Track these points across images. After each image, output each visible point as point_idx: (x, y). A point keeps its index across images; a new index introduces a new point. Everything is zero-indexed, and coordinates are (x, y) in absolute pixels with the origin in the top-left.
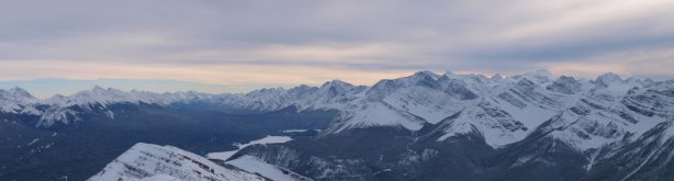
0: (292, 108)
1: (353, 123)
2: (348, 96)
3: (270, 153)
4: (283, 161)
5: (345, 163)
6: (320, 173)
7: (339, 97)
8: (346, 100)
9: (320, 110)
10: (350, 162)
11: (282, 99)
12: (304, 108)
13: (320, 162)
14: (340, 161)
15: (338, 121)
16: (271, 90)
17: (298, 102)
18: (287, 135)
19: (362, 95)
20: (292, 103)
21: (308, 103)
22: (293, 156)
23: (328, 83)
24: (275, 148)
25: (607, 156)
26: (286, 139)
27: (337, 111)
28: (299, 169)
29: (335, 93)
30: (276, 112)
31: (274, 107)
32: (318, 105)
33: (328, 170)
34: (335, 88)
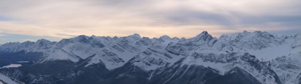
0: (23, 52)
1: (48, 59)
2: (48, 46)
3: (10, 73)
4: (16, 76)
5: (43, 77)
6: (32, 80)
7: (44, 47)
8: (47, 48)
9: (35, 52)
10: (45, 76)
11: (19, 47)
12: (28, 51)
13: (32, 76)
14: (41, 75)
15: (42, 58)
16: (14, 43)
17: (25, 49)
18: (20, 63)
19: (55, 46)
20: (22, 49)
21: (30, 49)
22: (20, 73)
23: (39, 40)
24: (13, 69)
25: (158, 73)
26: (20, 65)
27: (41, 53)
28: (22, 80)
29: (43, 45)
30: (16, 53)
31: (15, 51)
32: (35, 50)
33: (35, 80)
34: (42, 43)
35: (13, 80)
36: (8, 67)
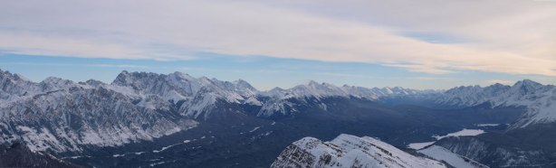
0: (487, 105)
1: (538, 119)
2: (537, 94)
3: (462, 146)
4: (473, 152)
5: (527, 154)
6: (505, 162)
7: (528, 95)
8: (535, 97)
9: (510, 107)
10: (531, 153)
11: (479, 96)
12: (498, 104)
13: (505, 153)
14: (522, 152)
15: (525, 117)
16: (469, 88)
17: (492, 99)
18: (481, 128)
19: (550, 93)
20: (486, 99)
21: (503, 99)
22: (482, 148)
23: (519, 82)
24: (467, 139)
26: (481, 132)
27: (525, 107)
28: (485, 161)
29: (526, 91)
30: (472, 107)
31: (472, 103)
32: (510, 102)
33: (511, 160)
34: (526, 87)
35: (467, 161)
36: (456, 135)
